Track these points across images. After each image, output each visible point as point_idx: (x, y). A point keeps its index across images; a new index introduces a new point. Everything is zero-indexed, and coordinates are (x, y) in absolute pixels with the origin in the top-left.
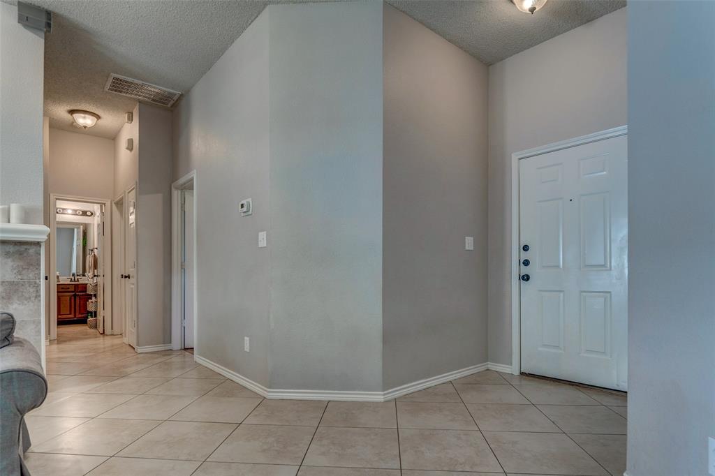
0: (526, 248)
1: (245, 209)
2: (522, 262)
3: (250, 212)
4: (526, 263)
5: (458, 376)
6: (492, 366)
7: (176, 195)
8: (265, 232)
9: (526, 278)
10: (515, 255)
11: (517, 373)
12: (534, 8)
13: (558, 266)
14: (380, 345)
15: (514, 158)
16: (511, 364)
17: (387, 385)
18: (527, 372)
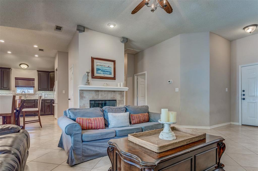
0: (244, 91)
1: (170, 82)
2: (242, 95)
3: (172, 83)
4: (244, 95)
5: (225, 124)
6: (232, 123)
7: (136, 77)
8: (178, 88)
9: (244, 99)
10: (240, 92)
11: (241, 124)
12: (251, 32)
13: (254, 96)
14: (209, 115)
15: (240, 67)
16: (239, 122)
17: (211, 125)
18: (244, 124)
